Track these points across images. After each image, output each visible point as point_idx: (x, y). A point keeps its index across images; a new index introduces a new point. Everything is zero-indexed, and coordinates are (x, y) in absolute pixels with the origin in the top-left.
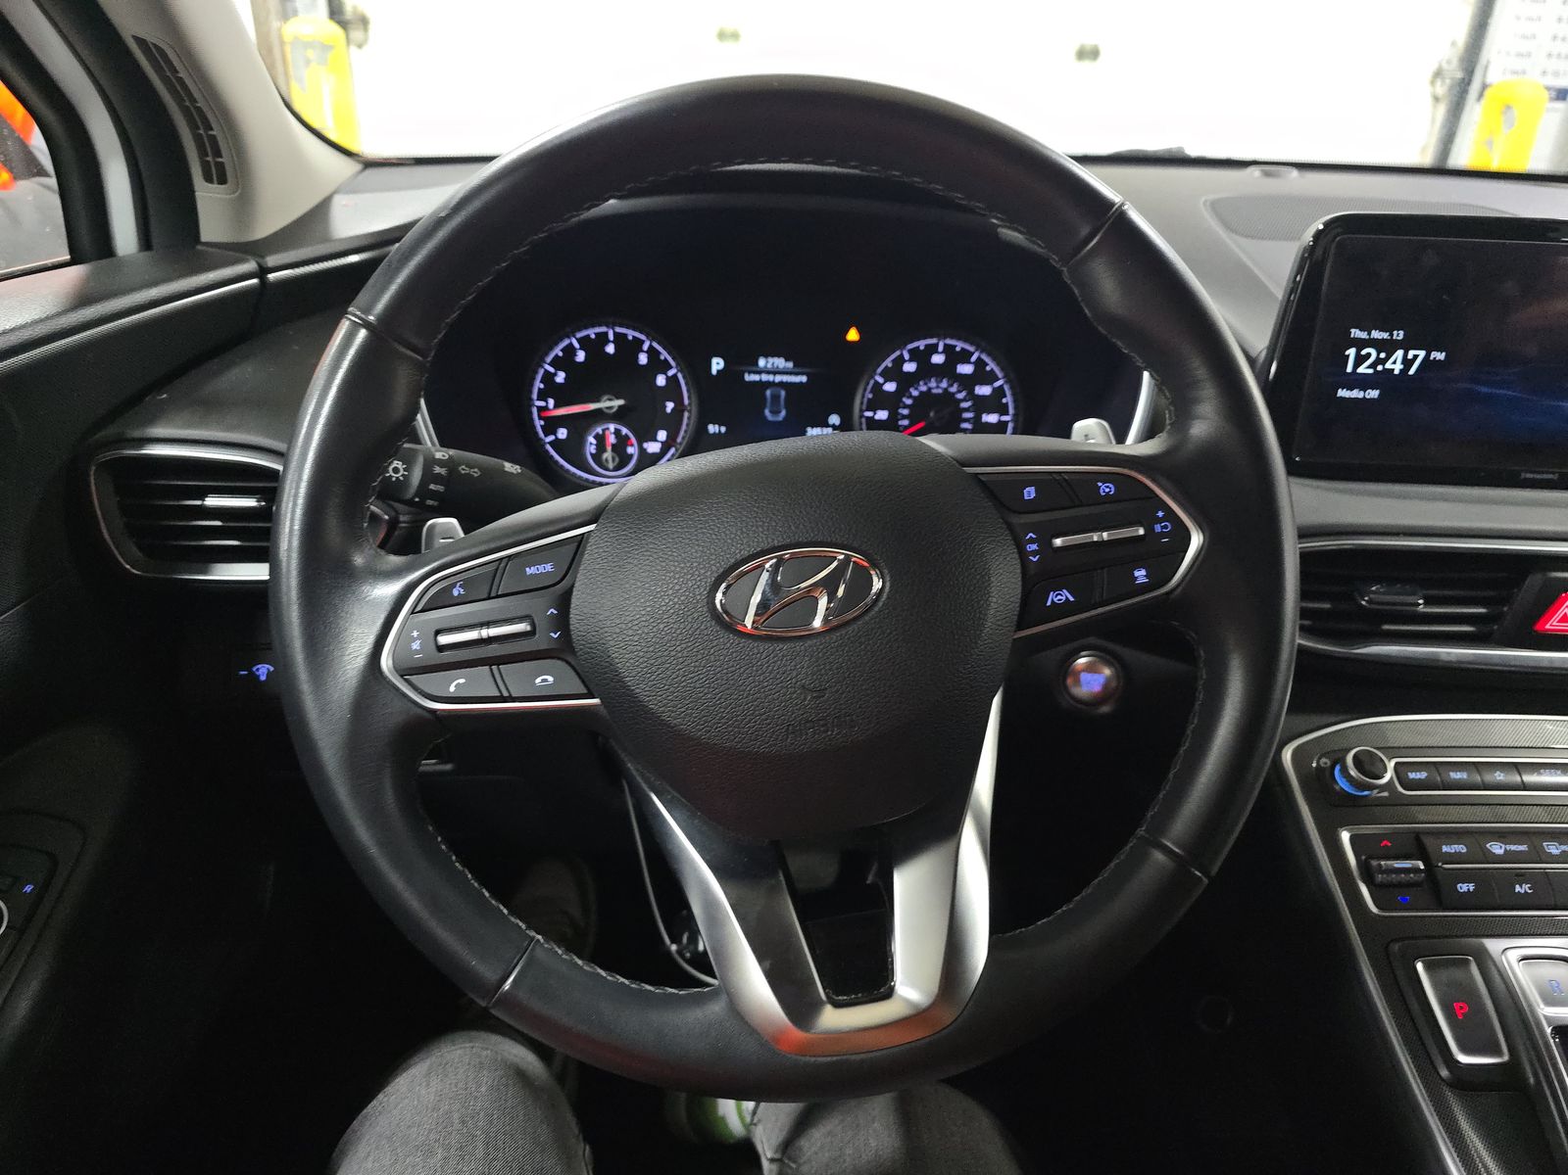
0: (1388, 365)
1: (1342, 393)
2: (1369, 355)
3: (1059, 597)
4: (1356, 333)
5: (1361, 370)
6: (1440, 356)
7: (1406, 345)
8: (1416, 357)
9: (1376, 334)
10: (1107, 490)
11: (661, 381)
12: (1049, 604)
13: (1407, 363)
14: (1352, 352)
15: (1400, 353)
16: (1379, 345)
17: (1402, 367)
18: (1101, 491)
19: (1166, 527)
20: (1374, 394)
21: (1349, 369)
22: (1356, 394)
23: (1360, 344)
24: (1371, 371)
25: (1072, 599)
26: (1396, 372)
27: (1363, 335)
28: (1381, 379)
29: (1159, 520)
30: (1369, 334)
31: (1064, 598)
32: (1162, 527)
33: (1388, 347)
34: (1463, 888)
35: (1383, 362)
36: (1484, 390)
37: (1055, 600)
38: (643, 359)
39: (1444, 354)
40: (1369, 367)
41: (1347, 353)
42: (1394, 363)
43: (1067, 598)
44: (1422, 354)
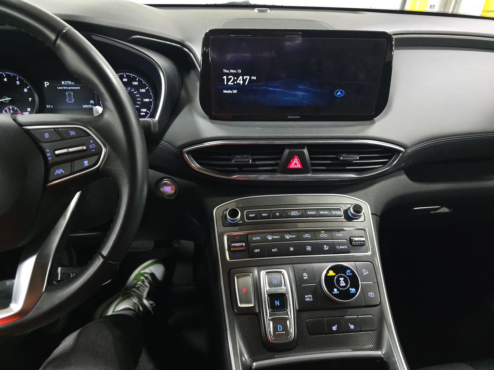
0: (238, 82)
1: (225, 91)
2: (231, 78)
3: (59, 171)
4: (225, 71)
5: (229, 83)
6: (255, 78)
7: (243, 74)
8: (246, 78)
9: (232, 71)
10: (73, 134)
11: (26, 90)
12: (56, 174)
13: (244, 81)
14: (225, 77)
15: (241, 77)
16: (233, 75)
17: (242, 82)
18: (71, 134)
19: (93, 146)
20: (235, 91)
21: (225, 83)
22: (229, 92)
23: (227, 75)
24: (233, 84)
25: (63, 172)
26: (241, 84)
27: (228, 71)
28: (236, 86)
29: (92, 144)
30: (230, 71)
31: (61, 172)
32: (92, 146)
33: (237, 75)
34: (256, 251)
35: (236, 80)
36: (271, 89)
37: (58, 172)
38: (18, 83)
39: (255, 77)
40: (231, 82)
41: (224, 78)
42: (240, 81)
43: (62, 172)
44: (248, 77)
